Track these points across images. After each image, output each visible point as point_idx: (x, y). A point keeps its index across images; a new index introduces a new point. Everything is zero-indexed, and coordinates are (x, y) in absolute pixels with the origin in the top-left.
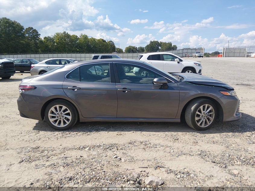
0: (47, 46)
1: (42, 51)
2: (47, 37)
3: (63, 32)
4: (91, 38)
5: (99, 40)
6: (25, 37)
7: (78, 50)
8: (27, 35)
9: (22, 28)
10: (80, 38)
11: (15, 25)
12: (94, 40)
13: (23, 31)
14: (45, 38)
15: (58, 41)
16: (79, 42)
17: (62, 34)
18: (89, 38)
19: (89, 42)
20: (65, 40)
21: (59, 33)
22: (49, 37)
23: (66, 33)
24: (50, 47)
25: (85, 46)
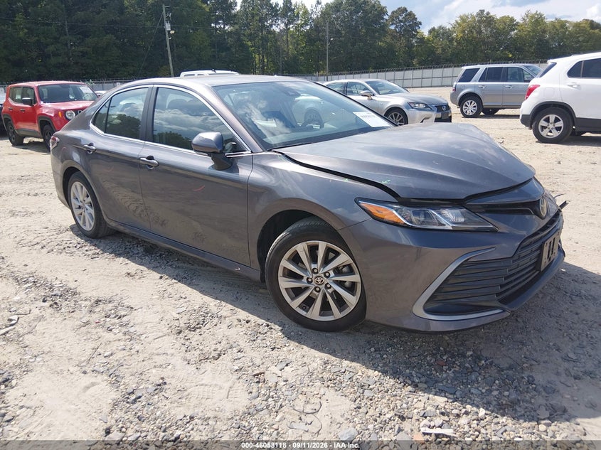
0: (431, 52)
1: (420, 63)
2: (436, 28)
3: (478, 11)
4: (553, 20)
5: (577, 25)
6: (386, 32)
7: (510, 56)
8: (392, 27)
9: (382, 11)
10: (521, 22)
11: (368, 8)
12: (563, 24)
13: (383, 19)
14: (432, 31)
15: (462, 35)
16: (516, 34)
17: (473, 17)
18: (548, 20)
19: (544, 31)
20: (480, 32)
21: (467, 17)
22: (440, 27)
23: (485, 13)
24: (439, 51)
25: (533, 44)
